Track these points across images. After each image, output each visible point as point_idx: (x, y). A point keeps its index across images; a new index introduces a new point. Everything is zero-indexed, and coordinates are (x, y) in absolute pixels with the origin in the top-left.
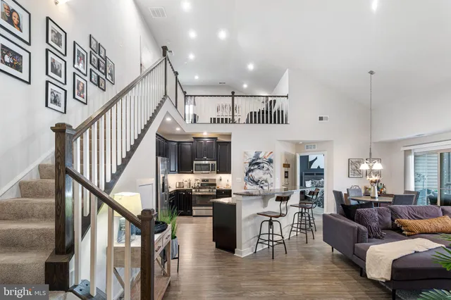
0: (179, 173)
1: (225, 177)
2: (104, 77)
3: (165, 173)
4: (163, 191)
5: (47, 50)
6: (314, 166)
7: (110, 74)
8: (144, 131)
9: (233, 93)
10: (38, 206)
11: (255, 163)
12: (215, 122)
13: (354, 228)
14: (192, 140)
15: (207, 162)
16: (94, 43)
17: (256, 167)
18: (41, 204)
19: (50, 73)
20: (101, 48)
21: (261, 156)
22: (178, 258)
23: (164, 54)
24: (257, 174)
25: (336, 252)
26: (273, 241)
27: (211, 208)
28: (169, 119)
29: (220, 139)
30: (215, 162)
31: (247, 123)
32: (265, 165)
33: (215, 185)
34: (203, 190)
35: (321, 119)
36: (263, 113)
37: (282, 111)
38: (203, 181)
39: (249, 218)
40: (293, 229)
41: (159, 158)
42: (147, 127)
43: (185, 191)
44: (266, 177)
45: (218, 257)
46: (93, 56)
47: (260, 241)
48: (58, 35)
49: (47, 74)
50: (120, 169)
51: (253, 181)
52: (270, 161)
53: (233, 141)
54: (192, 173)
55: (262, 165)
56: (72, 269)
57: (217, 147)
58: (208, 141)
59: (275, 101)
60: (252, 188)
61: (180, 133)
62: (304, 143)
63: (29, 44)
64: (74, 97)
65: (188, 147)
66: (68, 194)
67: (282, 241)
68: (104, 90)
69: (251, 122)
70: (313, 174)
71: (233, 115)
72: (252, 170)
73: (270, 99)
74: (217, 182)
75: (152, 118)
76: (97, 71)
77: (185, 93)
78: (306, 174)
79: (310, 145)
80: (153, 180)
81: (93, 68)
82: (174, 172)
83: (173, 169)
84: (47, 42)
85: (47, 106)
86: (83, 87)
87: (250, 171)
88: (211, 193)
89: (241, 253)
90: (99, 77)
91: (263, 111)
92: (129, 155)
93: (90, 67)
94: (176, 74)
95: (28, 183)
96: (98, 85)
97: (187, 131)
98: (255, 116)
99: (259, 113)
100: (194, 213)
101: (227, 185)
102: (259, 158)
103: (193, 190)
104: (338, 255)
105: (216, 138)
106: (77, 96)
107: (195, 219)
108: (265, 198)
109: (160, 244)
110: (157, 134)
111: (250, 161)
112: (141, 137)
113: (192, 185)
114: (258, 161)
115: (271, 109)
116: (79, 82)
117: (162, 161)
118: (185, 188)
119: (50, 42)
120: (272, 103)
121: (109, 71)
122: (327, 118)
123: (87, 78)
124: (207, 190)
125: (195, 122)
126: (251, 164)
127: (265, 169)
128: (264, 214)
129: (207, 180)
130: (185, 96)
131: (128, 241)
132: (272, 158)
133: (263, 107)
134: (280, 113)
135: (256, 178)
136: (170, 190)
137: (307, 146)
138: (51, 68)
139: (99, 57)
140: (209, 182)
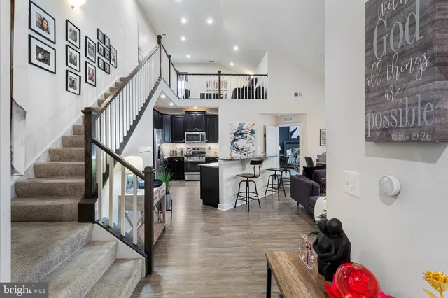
0: (172, 142)
1: (213, 145)
2: (108, 62)
3: (161, 142)
4: (159, 157)
5: (67, 46)
6: (294, 136)
7: (114, 60)
8: (143, 109)
9: (220, 72)
10: (66, 167)
11: (239, 134)
12: (204, 98)
13: (309, 185)
14: (183, 113)
15: (198, 133)
16: (100, 35)
17: (240, 137)
18: (68, 166)
19: (69, 64)
20: (106, 39)
21: (244, 127)
22: (171, 210)
23: (159, 42)
24: (241, 143)
25: (300, 206)
26: (249, 198)
27: (199, 173)
28: (163, 96)
29: (209, 112)
30: (204, 133)
31: (232, 98)
32: (248, 135)
33: (205, 153)
34: (195, 158)
35: (296, 95)
36: (246, 89)
37: (263, 88)
38: (194, 149)
39: (229, 179)
40: (269, 189)
41: (155, 130)
42: (145, 105)
43: (178, 158)
44: (249, 145)
45: (203, 211)
46: (100, 46)
47: (239, 197)
48: (74, 33)
49: (67, 64)
50: (126, 139)
51: (238, 149)
52: (253, 132)
53: (220, 114)
54: (184, 142)
55: (245, 135)
56: (97, 209)
57: (206, 119)
58: (198, 114)
59: (256, 79)
60: (237, 155)
61: (173, 107)
62: (283, 116)
63: (54, 43)
64: (86, 81)
65: (180, 119)
66: (94, 158)
67: (256, 198)
68: (109, 73)
69: (236, 98)
70: (294, 143)
71: (220, 90)
72: (237, 140)
73: (252, 77)
74: (206, 151)
75: (150, 97)
76: (103, 58)
77: (177, 72)
78: (287, 143)
79: (288, 118)
80: (151, 148)
81: (100, 56)
82: (168, 142)
83: (167, 139)
84: (67, 39)
85: (67, 89)
86: (93, 73)
87: (235, 140)
88: (201, 160)
89: (223, 207)
90: (104, 62)
91: (246, 88)
92: (133, 128)
93: (98, 55)
94: (170, 56)
95: (55, 150)
96: (104, 69)
97: (180, 105)
98: (239, 92)
99: (243, 89)
100: (186, 178)
101: (216, 153)
102: (242, 129)
103: (185, 158)
104: (301, 209)
105: (205, 112)
106: (88, 81)
107: (187, 183)
108: (243, 162)
109: (157, 195)
110: (154, 109)
111: (235, 131)
112: (141, 113)
113: (185, 153)
114: (242, 131)
115: (253, 86)
116: (90, 68)
117: (158, 132)
118: (178, 156)
119: (69, 39)
120: (254, 81)
121: (112, 57)
122: (301, 95)
123: (96, 65)
124: (198, 157)
125: (186, 97)
126: (236, 134)
127: (248, 138)
128: (242, 176)
129: (198, 149)
130: (178, 75)
131: (136, 192)
132: (254, 129)
133: (246, 84)
134: (261, 89)
135: (240, 147)
136: (165, 158)
137: (285, 119)
138: (69, 60)
139: (104, 46)
140: (200, 151)
